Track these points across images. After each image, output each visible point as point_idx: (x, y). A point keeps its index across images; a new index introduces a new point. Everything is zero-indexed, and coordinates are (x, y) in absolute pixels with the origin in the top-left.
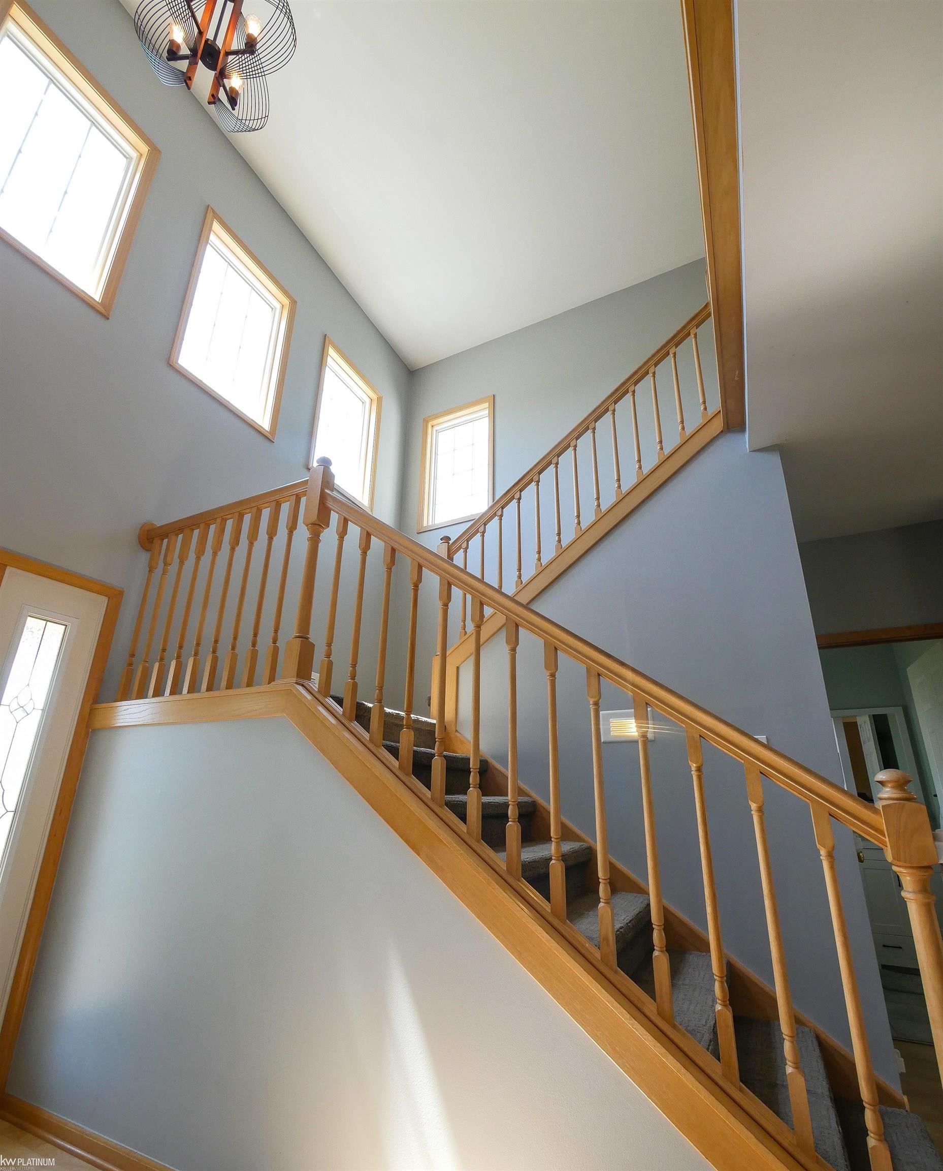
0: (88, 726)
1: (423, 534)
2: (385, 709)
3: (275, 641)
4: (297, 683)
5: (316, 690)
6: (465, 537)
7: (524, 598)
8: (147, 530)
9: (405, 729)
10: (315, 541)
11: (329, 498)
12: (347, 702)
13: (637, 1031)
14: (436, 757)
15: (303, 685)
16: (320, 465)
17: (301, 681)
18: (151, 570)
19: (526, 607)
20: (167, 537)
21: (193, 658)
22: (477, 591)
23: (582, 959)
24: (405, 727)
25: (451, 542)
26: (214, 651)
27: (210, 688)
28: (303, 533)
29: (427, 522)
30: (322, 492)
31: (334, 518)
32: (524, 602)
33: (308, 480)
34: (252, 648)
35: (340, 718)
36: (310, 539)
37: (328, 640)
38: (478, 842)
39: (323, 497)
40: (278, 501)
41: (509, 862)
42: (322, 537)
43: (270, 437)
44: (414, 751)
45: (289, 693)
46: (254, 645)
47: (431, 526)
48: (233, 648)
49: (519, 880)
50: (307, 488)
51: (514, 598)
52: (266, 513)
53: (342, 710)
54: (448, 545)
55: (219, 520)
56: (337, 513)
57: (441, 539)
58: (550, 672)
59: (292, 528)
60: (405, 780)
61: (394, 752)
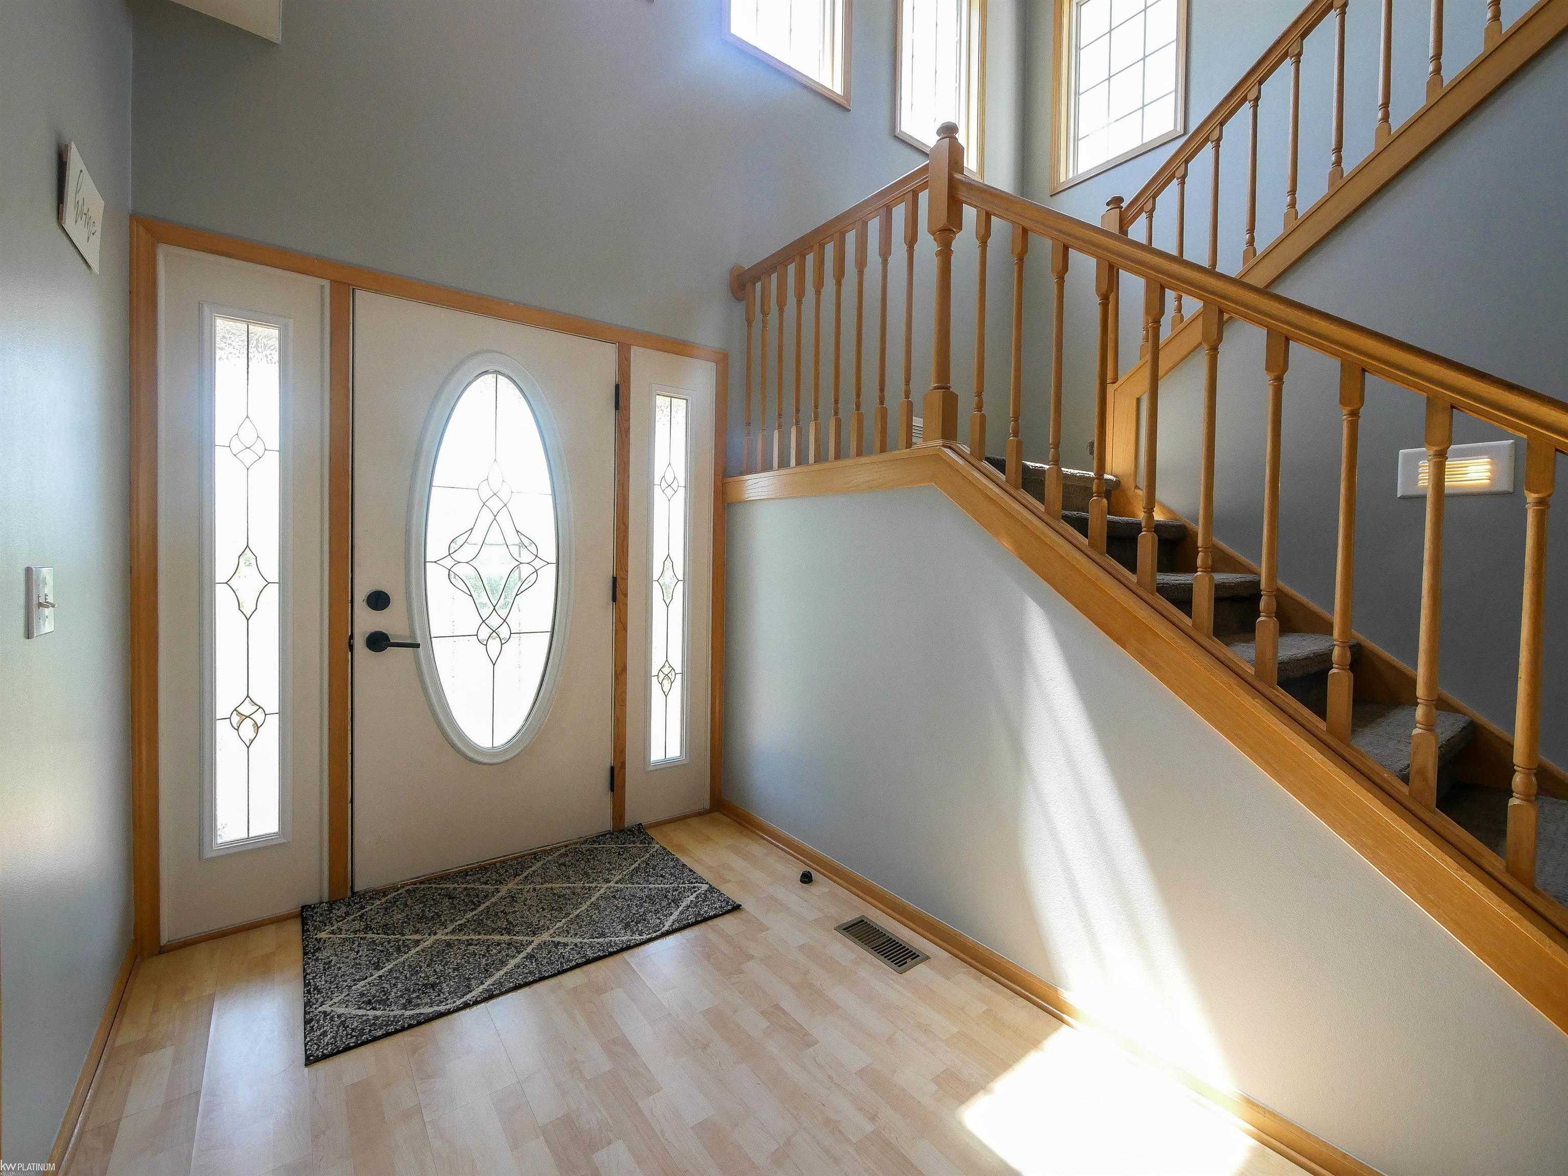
0: (723, 501)
1: (1061, 194)
2: (1063, 469)
3: (907, 395)
4: (944, 446)
5: (968, 452)
6: (1150, 192)
7: (1259, 279)
8: (737, 276)
9: (1095, 498)
10: (945, 254)
11: (960, 187)
12: (1010, 466)
13: (1469, 884)
14: (1143, 533)
15: (950, 448)
16: (944, 138)
17: (949, 443)
18: (749, 323)
19: (1264, 292)
20: (758, 279)
21: (814, 423)
22: (1214, 293)
23: (1377, 790)
24: (1094, 495)
25: (1124, 205)
26: (836, 413)
27: (838, 457)
28: (927, 244)
29: (1066, 175)
30: (951, 179)
31: (969, 213)
32: (1260, 285)
33: (928, 163)
34: (880, 406)
35: (1004, 486)
36: (939, 253)
37: (977, 388)
38: (1209, 637)
39: (953, 184)
40: (888, 206)
41: (1258, 664)
42: (955, 246)
43: (843, 102)
44: (1109, 522)
45: (938, 458)
46: (882, 402)
47: (1072, 179)
48: (858, 407)
49: (1274, 688)
50: (926, 178)
51: (1241, 279)
52: (874, 226)
53: (1005, 477)
54: (1120, 211)
55: (816, 247)
56: (975, 207)
57: (1108, 204)
58: (1350, 408)
59: (912, 240)
60: (1099, 561)
61: (1081, 526)
